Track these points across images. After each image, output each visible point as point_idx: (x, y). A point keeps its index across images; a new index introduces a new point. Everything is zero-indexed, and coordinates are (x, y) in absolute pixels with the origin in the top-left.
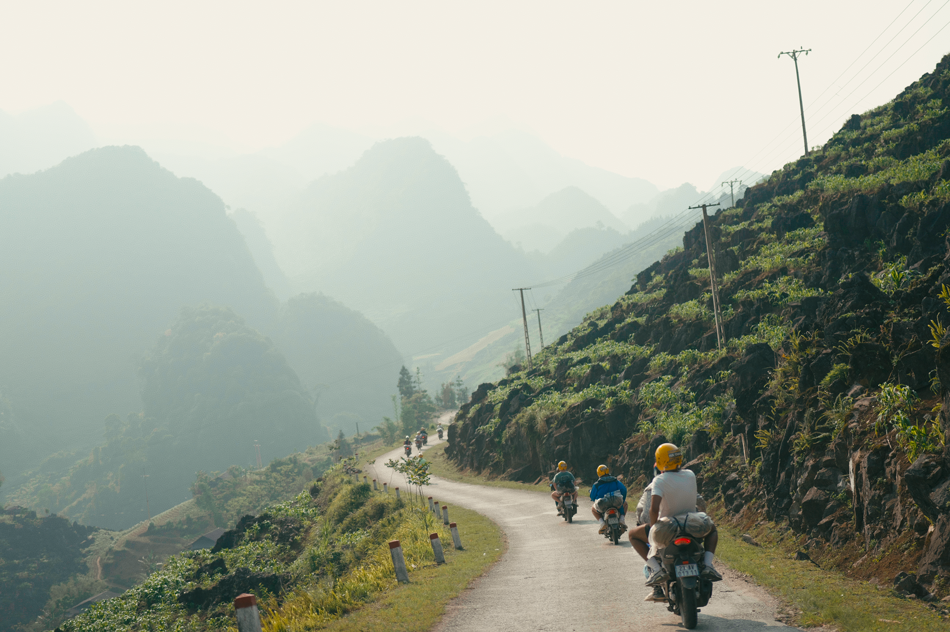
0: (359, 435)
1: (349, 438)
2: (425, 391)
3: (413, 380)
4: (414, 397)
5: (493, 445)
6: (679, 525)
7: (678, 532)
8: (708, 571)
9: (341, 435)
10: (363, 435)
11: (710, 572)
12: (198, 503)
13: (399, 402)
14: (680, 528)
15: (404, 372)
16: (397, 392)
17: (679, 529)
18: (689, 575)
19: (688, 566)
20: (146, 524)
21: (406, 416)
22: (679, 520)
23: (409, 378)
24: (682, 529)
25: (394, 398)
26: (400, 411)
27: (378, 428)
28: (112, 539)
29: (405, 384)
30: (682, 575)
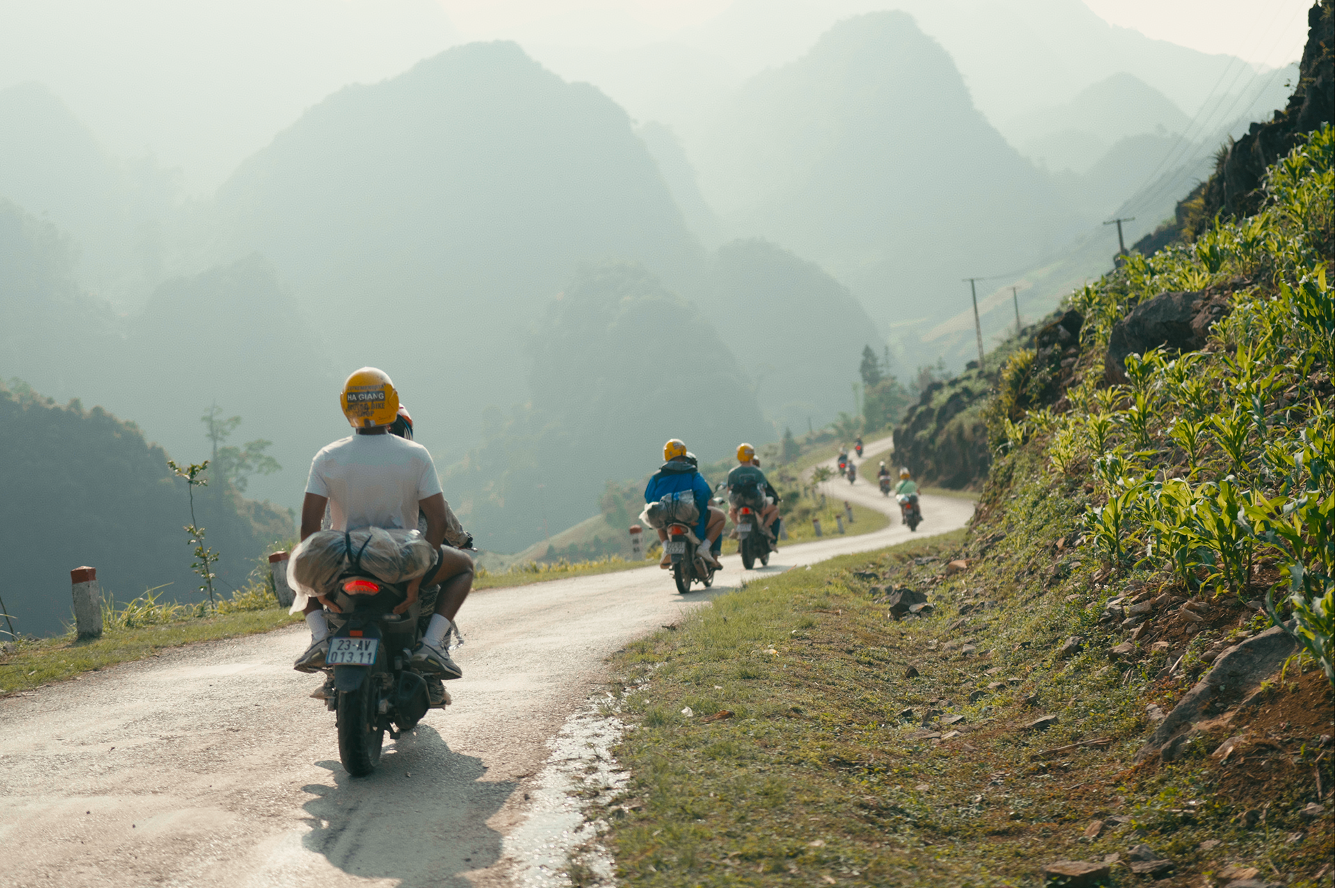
0: (812, 433)
1: (798, 438)
2: (894, 378)
3: (879, 362)
4: (879, 386)
5: (928, 453)
6: (349, 551)
7: (344, 567)
8: (424, 656)
9: (788, 435)
10: (817, 432)
11: (429, 657)
12: (609, 519)
13: (862, 392)
14: (350, 558)
15: (868, 352)
16: (858, 379)
17: (346, 559)
18: (352, 663)
19: (358, 640)
20: (544, 546)
21: (870, 409)
22: (352, 539)
23: (875, 360)
24: (354, 560)
25: (855, 387)
26: (861, 404)
27: (834, 426)
28: (502, 564)
29: (870, 369)
30: (339, 660)
